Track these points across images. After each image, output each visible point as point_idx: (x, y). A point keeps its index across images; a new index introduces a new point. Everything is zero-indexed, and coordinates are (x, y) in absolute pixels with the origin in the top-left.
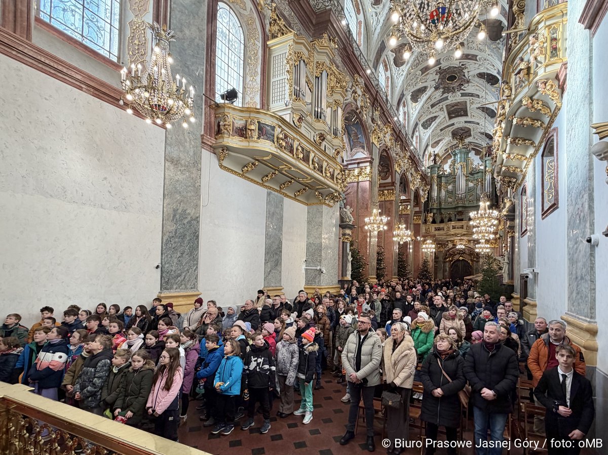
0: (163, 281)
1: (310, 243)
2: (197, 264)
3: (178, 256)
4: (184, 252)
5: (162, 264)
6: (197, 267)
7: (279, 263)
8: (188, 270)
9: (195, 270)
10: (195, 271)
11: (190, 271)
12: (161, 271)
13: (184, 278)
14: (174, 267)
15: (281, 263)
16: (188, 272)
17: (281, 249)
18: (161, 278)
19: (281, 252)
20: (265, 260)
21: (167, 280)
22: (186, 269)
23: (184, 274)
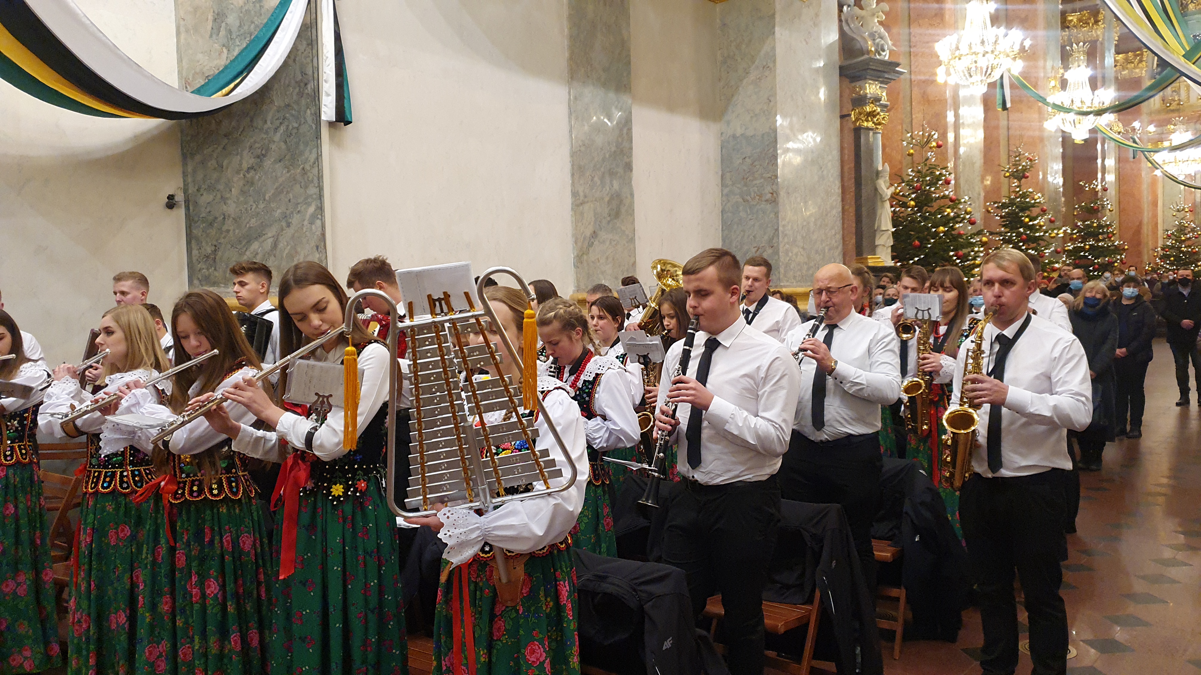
0: (195, 252)
1: (734, 137)
2: (321, 197)
3: (245, 166)
4: (268, 149)
5: (185, 191)
6: (321, 209)
7: (623, 210)
8: (285, 216)
9: (314, 217)
10: (312, 223)
11: (295, 220)
12: (188, 216)
13: (275, 245)
14: (233, 205)
15: (632, 205)
16: (289, 225)
17: (630, 155)
18: (189, 243)
19: (629, 167)
20: (575, 194)
21: (209, 250)
22: (277, 214)
23: (271, 233)
